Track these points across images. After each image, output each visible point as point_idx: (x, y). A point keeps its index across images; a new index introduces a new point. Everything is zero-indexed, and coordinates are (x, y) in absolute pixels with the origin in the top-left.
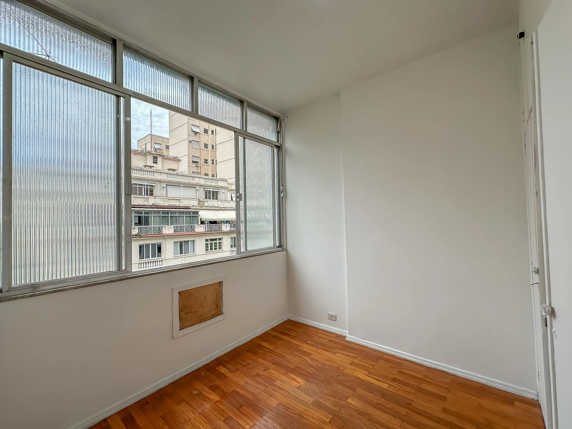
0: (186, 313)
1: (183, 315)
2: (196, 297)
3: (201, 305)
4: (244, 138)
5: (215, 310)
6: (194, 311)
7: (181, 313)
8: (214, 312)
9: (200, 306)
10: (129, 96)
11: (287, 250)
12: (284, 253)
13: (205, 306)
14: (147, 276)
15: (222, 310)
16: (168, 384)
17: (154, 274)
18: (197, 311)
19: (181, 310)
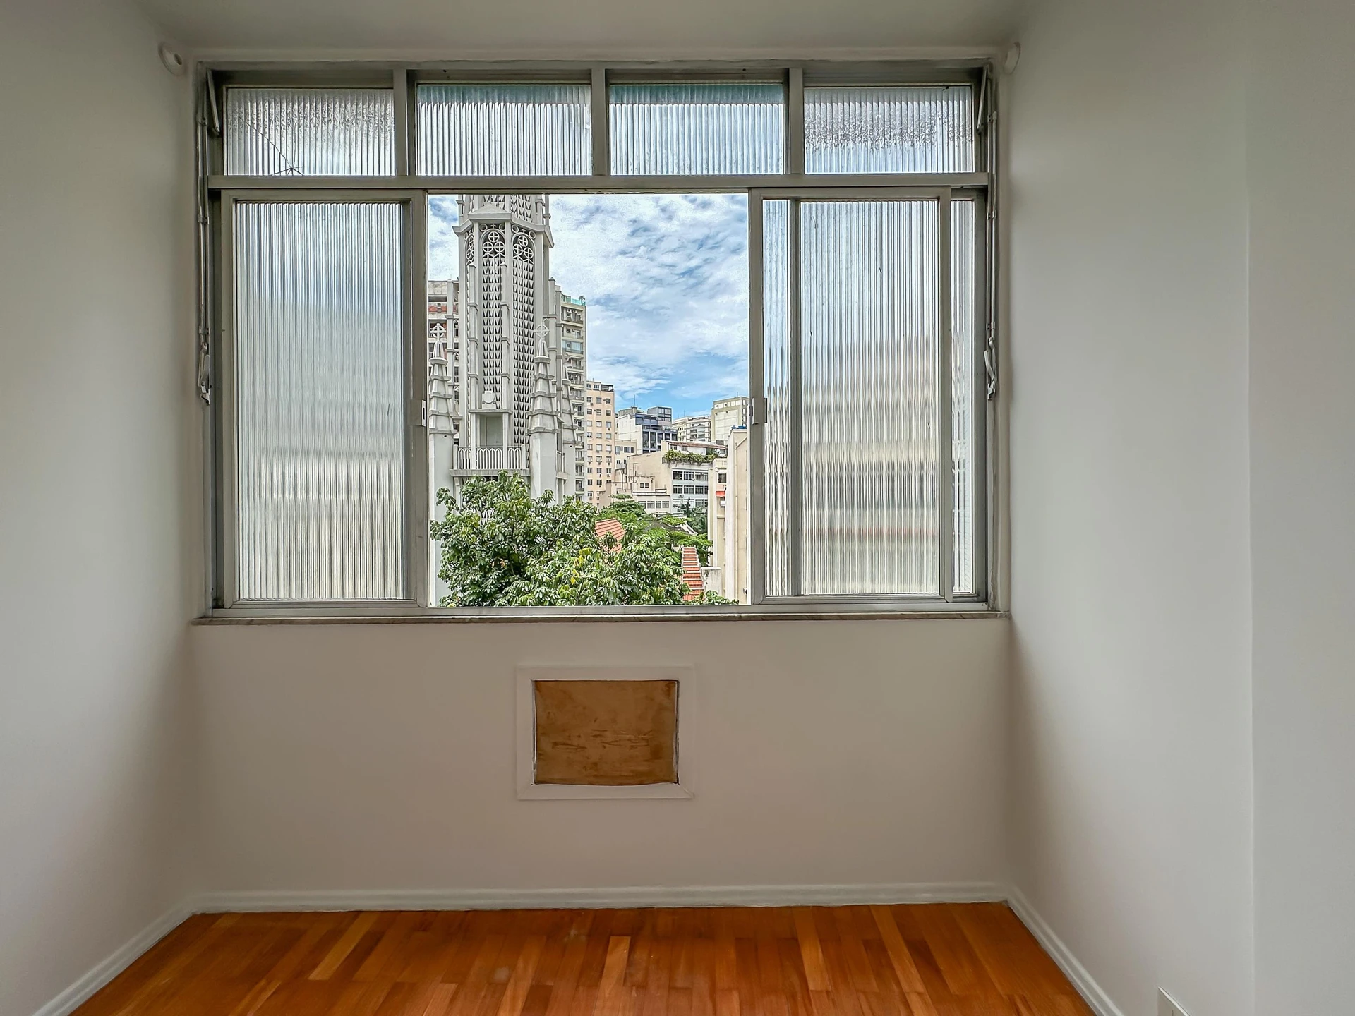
0: (556, 744)
1: (547, 748)
2: (584, 708)
3: (598, 733)
4: (796, 201)
5: (647, 761)
6: (576, 744)
7: (542, 738)
8: (643, 768)
9: (596, 736)
10: (421, 192)
11: (1008, 616)
12: (993, 627)
13: (609, 740)
14: (450, 623)
15: (675, 770)
16: (498, 908)
17: (467, 621)
18: (584, 748)
19: (543, 730)
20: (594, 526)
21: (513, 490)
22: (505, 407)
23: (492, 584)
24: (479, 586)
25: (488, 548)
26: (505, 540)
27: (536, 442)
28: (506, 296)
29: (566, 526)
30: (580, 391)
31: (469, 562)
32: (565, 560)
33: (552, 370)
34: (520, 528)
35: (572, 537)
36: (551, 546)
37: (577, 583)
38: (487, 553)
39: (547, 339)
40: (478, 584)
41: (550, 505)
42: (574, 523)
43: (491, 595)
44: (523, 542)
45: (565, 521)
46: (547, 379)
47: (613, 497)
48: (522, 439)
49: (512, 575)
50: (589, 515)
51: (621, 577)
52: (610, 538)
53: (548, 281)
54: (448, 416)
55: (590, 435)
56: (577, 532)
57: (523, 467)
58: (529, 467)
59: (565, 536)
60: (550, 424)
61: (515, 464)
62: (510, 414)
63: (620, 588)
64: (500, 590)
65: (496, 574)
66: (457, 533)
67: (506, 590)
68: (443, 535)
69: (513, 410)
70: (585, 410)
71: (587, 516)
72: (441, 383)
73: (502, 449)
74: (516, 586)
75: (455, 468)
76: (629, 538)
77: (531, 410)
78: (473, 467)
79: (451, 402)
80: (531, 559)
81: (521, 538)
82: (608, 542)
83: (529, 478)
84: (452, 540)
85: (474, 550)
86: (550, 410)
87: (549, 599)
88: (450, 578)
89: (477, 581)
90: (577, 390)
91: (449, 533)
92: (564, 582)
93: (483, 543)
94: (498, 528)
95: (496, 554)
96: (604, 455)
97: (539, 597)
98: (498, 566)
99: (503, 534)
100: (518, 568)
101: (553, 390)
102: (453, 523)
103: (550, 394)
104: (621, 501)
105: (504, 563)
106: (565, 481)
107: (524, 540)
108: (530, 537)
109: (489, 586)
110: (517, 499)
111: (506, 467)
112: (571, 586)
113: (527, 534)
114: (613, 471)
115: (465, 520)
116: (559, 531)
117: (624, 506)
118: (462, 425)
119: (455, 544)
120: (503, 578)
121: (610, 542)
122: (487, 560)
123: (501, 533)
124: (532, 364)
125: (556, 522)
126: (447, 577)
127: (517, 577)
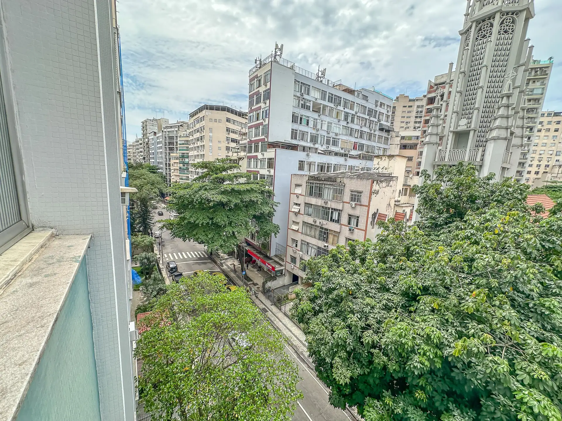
20: (526, 197)
21: (466, 172)
22: (473, 126)
23: (442, 220)
24: (434, 220)
25: (444, 202)
26: (455, 198)
27: (491, 147)
28: (487, 60)
29: (501, 195)
30: (535, 118)
31: (432, 207)
32: (495, 216)
33: (513, 100)
34: (467, 193)
35: (504, 202)
36: (486, 206)
37: (500, 233)
38: (443, 204)
39: (514, 80)
40: (434, 219)
41: (491, 182)
42: (508, 194)
43: (440, 225)
44: (467, 201)
45: (500, 192)
46: (508, 106)
47: (547, 182)
48: (481, 144)
49: (456, 218)
50: (523, 190)
51: (544, 236)
52: (539, 207)
53: (524, 40)
54: (437, 134)
55: (536, 144)
56: (509, 200)
57: (478, 159)
58: (482, 160)
59: (498, 201)
60: (503, 133)
61: (473, 158)
62: (475, 131)
63: (540, 244)
64: (446, 224)
65: (445, 215)
66: (427, 192)
67: (449, 225)
68: (420, 192)
69: (478, 128)
70: (535, 130)
71: (521, 190)
72: (436, 118)
73: (466, 150)
74: (456, 224)
75: (436, 160)
76: (558, 209)
77: (491, 127)
78: (446, 160)
79: (440, 128)
80: (469, 211)
81: (465, 199)
82: (536, 209)
83: (481, 166)
84: (424, 195)
85: (435, 202)
86: (506, 125)
87: (475, 238)
88: (421, 213)
89: (434, 217)
90: (532, 118)
91: (423, 191)
92: (489, 230)
93: (442, 199)
94: (452, 192)
95: (448, 205)
96: (545, 157)
97: (467, 235)
98: (448, 211)
99: (454, 195)
100: (460, 215)
101: (511, 112)
102: (426, 187)
103: (508, 115)
104: (553, 184)
105: (452, 211)
106: (508, 169)
107: (468, 199)
108: (472, 199)
109: (440, 220)
110: (467, 176)
111: (466, 159)
112: (494, 234)
113: (471, 196)
114: (550, 166)
115: (432, 186)
116: (494, 197)
117: (555, 188)
118: (445, 139)
119: (425, 197)
120: (449, 218)
121: (538, 209)
122: (442, 207)
123: (453, 194)
124: (498, 100)
125: (493, 192)
126: (420, 212)
127: (458, 219)
